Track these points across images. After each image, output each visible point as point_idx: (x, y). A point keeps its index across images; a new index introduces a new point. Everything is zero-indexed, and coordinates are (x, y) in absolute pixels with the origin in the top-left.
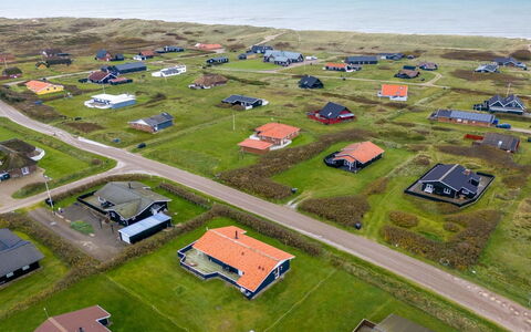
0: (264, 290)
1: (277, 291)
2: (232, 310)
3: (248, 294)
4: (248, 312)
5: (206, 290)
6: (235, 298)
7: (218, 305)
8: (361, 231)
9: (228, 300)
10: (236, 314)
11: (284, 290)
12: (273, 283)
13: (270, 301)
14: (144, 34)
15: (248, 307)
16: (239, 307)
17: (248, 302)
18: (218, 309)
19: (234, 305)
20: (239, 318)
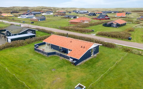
0: (85, 61)
1: (93, 62)
2: (63, 71)
3: (75, 62)
4: (75, 72)
5: (47, 61)
6: (65, 65)
7: (53, 69)
8: (132, 40)
9: (61, 66)
10: (66, 74)
11: (98, 62)
12: (90, 58)
13: (90, 67)
14: (42, 9)
15: (75, 70)
16: (68, 69)
17: (74, 67)
18: (53, 70)
19: (65, 68)
20: (68, 76)
